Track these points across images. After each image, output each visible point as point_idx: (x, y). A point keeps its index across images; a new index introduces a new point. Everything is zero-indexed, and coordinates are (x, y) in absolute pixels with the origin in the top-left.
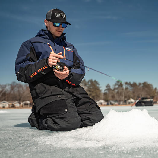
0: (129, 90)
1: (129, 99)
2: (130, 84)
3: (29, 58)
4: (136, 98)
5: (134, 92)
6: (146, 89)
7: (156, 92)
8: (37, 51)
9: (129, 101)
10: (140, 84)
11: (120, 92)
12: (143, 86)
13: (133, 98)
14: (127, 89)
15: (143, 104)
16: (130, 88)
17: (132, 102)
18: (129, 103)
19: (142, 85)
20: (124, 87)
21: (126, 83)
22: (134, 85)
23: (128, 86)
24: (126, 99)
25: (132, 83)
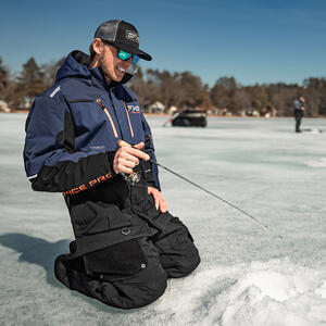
0: (153, 85)
1: (153, 103)
2: (156, 73)
3: (62, 142)
4: (166, 101)
5: (163, 90)
6: (188, 85)
7: (206, 93)
8: (78, 124)
9: (154, 106)
10: (176, 75)
11: (135, 87)
12: (182, 80)
13: (162, 102)
14: (150, 82)
15: (187, 122)
16: (157, 82)
17: (159, 109)
18: (154, 111)
19: (180, 77)
20: (145, 78)
21: (150, 71)
22: (165, 76)
23: (153, 78)
24: (147, 102)
25: (161, 71)
